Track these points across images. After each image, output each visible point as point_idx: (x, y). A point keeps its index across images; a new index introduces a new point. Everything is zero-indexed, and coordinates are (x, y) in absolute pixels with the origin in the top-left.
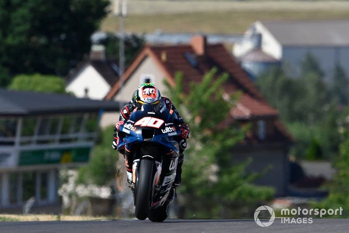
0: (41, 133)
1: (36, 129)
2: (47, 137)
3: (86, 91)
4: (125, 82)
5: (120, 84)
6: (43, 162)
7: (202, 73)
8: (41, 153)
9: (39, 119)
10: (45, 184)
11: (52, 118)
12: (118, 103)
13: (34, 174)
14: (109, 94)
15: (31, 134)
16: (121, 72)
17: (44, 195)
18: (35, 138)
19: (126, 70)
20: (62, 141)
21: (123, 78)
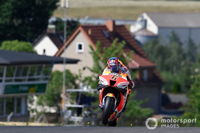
0: (17, 75)
1: (15, 74)
2: (21, 78)
3: (44, 51)
4: (67, 47)
5: (64, 47)
6: (18, 92)
7: (112, 42)
8: (18, 86)
9: (16, 67)
10: (19, 105)
11: (24, 66)
12: (63, 58)
13: (13, 99)
14: (57, 53)
15: (12, 76)
16: (65, 41)
17: (19, 111)
18: (14, 78)
19: (67, 40)
20: (29, 80)
21: (66, 44)
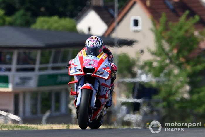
0: (55, 61)
1: (51, 59)
2: (59, 65)
3: (89, 29)
4: (119, 23)
5: (115, 24)
6: (56, 84)
7: (178, 16)
8: (55, 76)
9: (53, 51)
10: (58, 100)
11: (63, 50)
12: (113, 39)
13: (50, 94)
14: (106, 32)
15: (48, 62)
16: (116, 15)
17: (58, 109)
18: (50, 65)
19: (119, 13)
21: (117, 20)
